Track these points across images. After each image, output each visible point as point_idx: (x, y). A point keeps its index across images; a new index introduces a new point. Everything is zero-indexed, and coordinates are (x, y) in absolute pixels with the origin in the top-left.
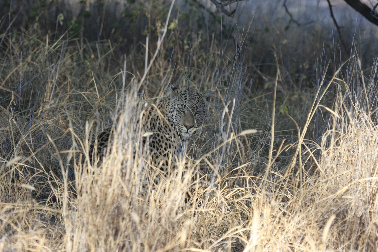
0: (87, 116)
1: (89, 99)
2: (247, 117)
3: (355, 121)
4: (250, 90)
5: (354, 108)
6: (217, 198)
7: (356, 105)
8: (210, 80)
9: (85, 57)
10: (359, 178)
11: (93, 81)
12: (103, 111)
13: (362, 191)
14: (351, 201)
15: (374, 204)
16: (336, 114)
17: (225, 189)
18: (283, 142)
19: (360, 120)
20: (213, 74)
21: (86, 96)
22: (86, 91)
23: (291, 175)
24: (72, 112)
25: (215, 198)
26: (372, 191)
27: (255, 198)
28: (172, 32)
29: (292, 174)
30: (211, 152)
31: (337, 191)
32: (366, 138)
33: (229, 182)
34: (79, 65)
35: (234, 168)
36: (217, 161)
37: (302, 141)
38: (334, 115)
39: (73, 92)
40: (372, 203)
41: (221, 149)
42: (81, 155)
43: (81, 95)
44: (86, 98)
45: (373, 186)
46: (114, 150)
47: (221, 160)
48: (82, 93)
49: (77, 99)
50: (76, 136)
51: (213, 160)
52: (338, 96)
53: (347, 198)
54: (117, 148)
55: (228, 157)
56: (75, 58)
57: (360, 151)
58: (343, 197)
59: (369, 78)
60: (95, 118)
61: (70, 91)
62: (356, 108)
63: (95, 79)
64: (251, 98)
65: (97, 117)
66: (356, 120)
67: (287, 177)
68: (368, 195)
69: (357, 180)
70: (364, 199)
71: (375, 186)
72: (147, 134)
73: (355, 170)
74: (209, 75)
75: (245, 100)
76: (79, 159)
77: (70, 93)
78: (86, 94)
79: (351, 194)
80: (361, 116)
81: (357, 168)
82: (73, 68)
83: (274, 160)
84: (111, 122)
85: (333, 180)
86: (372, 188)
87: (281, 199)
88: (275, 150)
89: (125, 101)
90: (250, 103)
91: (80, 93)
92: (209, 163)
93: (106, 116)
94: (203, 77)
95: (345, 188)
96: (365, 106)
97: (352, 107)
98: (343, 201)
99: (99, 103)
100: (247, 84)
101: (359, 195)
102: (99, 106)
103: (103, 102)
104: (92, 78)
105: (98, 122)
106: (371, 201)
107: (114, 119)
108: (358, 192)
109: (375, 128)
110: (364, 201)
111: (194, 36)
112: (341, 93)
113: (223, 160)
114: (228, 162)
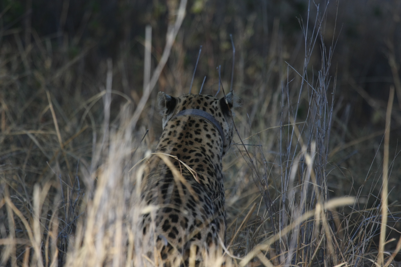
0: (37, 176)
1: (41, 143)
2: (339, 176)
4: (345, 127)
8: (269, 109)
9: (34, 66)
11: (49, 109)
12: (69, 165)
20: (276, 97)
21: (37, 138)
22: (37, 129)
24: (9, 168)
28: (198, 19)
34: (22, 80)
39: (12, 131)
41: (290, 234)
42: (27, 250)
43: (26, 136)
44: (36, 142)
46: (88, 239)
47: (290, 257)
48: (29, 133)
49: (19, 144)
50: (18, 212)
54: (94, 236)
55: (303, 252)
56: (15, 67)
60: (54, 178)
61: (6, 129)
63: (54, 107)
64: (347, 141)
65: (58, 178)
72: (151, 209)
74: (268, 98)
75: (336, 145)
76: (23, 256)
77: (7, 132)
78: (36, 135)
82: (12, 86)
83: (391, 259)
84: (83, 187)
88: (393, 240)
89: (108, 147)
90: (345, 150)
91: (25, 132)
93: (74, 177)
94: (256, 101)
99: (61, 151)
100: (340, 115)
102: (61, 157)
103: (68, 149)
104: (47, 103)
105: (60, 188)
107: (89, 180)
111: (239, 24)
113: (294, 258)
114: (303, 261)
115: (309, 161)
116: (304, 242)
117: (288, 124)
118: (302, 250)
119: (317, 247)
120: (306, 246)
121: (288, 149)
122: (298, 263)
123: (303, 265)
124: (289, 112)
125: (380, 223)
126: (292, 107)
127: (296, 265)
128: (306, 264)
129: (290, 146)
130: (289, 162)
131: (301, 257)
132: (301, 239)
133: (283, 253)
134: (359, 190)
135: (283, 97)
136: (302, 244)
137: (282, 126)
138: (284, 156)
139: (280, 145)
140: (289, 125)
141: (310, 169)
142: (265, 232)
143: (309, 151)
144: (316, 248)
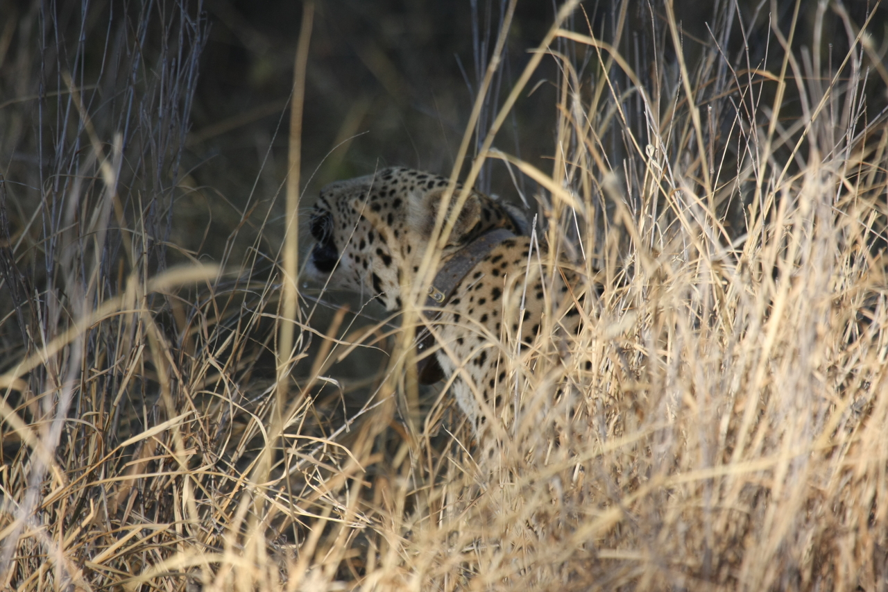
3: (649, 221)
5: (641, 165)
6: (50, 570)
7: (650, 155)
10: (670, 472)
13: (682, 527)
14: (636, 572)
15: (736, 580)
16: (559, 189)
17: (86, 529)
18: (339, 318)
19: (670, 216)
20: (26, 26)
23: (375, 465)
25: (40, 571)
26: (727, 527)
27: (215, 567)
29: (378, 458)
30: (19, 370)
31: (574, 530)
32: (697, 295)
33: (103, 497)
35: (124, 439)
37: (419, 315)
38: (548, 194)
40: (730, 578)
41: (66, 352)
45: (728, 503)
47: (65, 403)
51: (31, 402)
52: (564, 112)
55: (94, 387)
57: (671, 354)
58: (604, 554)
59: (703, 34)
62: (653, 165)
66: (653, 216)
67: (355, 474)
68: (711, 543)
69: (658, 480)
70: (690, 562)
71: (739, 507)
73: (651, 438)
79: (635, 542)
80: (673, 200)
85: (556, 484)
86: (724, 514)
87: (332, 570)
88: (303, 356)
92: (10, 416)
95: (611, 515)
96: (688, 156)
97: (632, 158)
98: (602, 574)
101: (670, 546)
106: (725, 572)
108: (665, 532)
109: (732, 248)
110: (691, 568)
112: (576, 97)
113: (74, 400)
114: (94, 408)
115: (110, 176)
116: (96, 365)
117: (56, 89)
118: (91, 383)
119: (126, 375)
120: (100, 373)
121: (58, 147)
122: (84, 415)
123: (94, 417)
124: (59, 63)
125: (280, 318)
126: (66, 50)
127: (80, 418)
128: (101, 417)
129: (62, 142)
130: (60, 177)
131: (89, 400)
132: (90, 357)
133: (49, 392)
134: (228, 242)
135: (44, 26)
136: (93, 370)
137: (43, 96)
138: (49, 165)
139: (38, 139)
140: (59, 93)
141: (111, 193)
142: (6, 342)
143: (107, 149)
144: (125, 377)
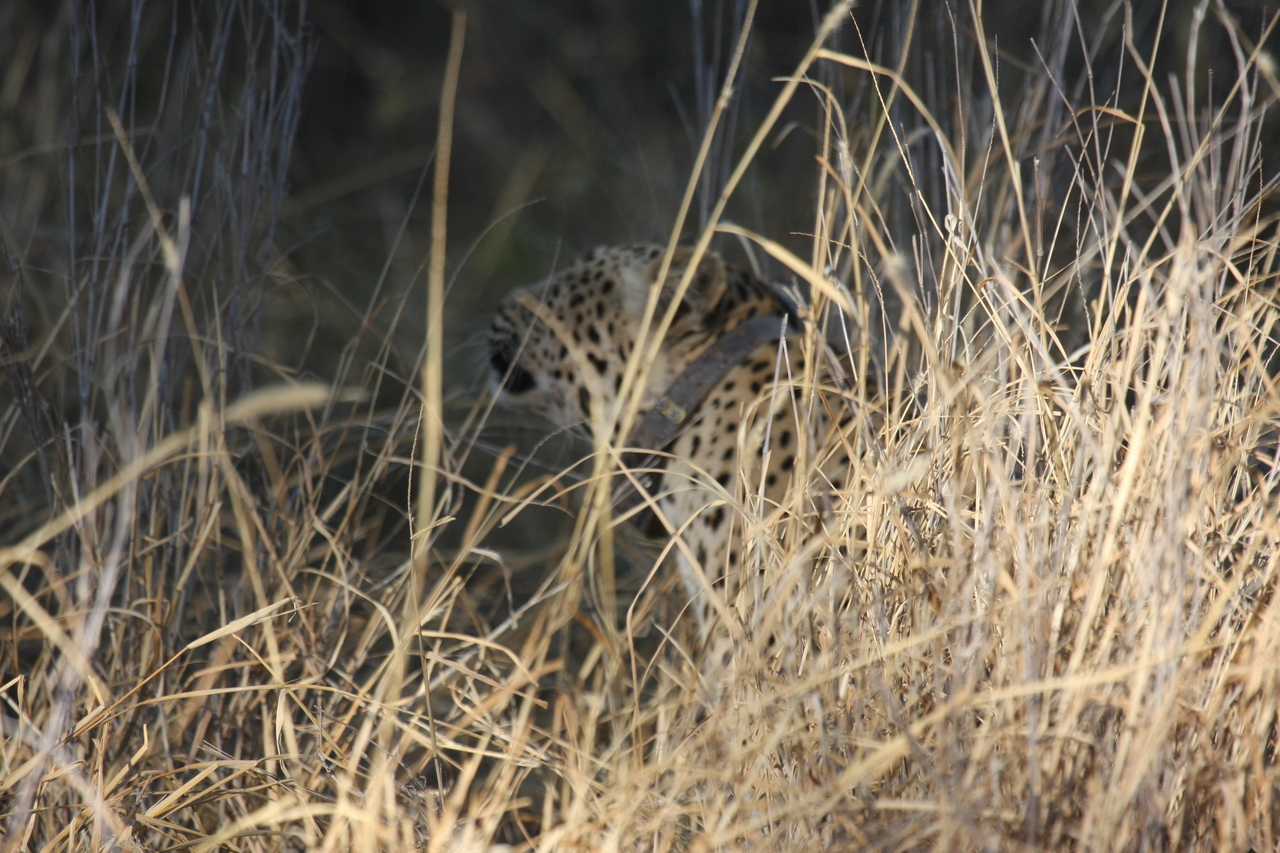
3: (949, 324)
5: (937, 248)
6: (85, 827)
7: (951, 228)
8: (30, 85)
10: (979, 686)
13: (996, 765)
14: (929, 831)
15: (1074, 842)
16: (819, 279)
17: (136, 768)
18: (501, 464)
19: (979, 318)
20: (52, 43)
23: (552, 675)
25: (71, 828)
26: (1061, 765)
27: (323, 823)
29: (559, 665)
30: (40, 537)
31: (840, 769)
32: (1017, 432)
33: (161, 721)
35: (192, 638)
36: (83, 592)
37: (616, 460)
38: (805, 286)
40: (1064, 838)
45: (1062, 731)
47: (107, 587)
51: (57, 585)
52: (826, 167)
53: (901, 812)
55: (149, 564)
57: (981, 516)
58: (883, 804)
59: (1027, 54)
62: (955, 243)
66: (955, 318)
67: (523, 689)
68: (1037, 789)
69: (962, 696)
70: (1008, 815)
71: (1078, 736)
73: (951, 636)
79: (928, 787)
80: (982, 296)
81: (963, 619)
85: (814, 703)
86: (1057, 746)
87: (491, 826)
92: (29, 605)
95: (895, 748)
96: (1006, 230)
97: (924, 236)
98: (881, 833)
101: (979, 793)
106: (1058, 829)
108: (971, 772)
109: (1068, 364)
110: (1008, 825)
112: (844, 145)
113: (121, 582)
114: (149, 593)
115: (173, 258)
116: (152, 532)
117: (95, 134)
118: (144, 557)
119: (195, 545)
120: (157, 543)
121: (97, 218)
122: (135, 603)
123: (149, 607)
124: (99, 96)
125: (417, 463)
126: (109, 78)
127: (128, 607)
128: (158, 606)
129: (104, 211)
130: (101, 262)
131: (142, 582)
132: (143, 520)
133: (85, 569)
135: (77, 43)
136: (147, 538)
137: (76, 144)
138: (84, 243)
139: (69, 208)
140: (99, 139)
141: (175, 283)
142: (22, 499)
143: (169, 221)
144: (193, 549)
